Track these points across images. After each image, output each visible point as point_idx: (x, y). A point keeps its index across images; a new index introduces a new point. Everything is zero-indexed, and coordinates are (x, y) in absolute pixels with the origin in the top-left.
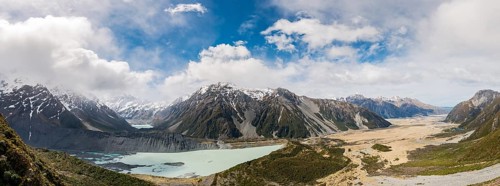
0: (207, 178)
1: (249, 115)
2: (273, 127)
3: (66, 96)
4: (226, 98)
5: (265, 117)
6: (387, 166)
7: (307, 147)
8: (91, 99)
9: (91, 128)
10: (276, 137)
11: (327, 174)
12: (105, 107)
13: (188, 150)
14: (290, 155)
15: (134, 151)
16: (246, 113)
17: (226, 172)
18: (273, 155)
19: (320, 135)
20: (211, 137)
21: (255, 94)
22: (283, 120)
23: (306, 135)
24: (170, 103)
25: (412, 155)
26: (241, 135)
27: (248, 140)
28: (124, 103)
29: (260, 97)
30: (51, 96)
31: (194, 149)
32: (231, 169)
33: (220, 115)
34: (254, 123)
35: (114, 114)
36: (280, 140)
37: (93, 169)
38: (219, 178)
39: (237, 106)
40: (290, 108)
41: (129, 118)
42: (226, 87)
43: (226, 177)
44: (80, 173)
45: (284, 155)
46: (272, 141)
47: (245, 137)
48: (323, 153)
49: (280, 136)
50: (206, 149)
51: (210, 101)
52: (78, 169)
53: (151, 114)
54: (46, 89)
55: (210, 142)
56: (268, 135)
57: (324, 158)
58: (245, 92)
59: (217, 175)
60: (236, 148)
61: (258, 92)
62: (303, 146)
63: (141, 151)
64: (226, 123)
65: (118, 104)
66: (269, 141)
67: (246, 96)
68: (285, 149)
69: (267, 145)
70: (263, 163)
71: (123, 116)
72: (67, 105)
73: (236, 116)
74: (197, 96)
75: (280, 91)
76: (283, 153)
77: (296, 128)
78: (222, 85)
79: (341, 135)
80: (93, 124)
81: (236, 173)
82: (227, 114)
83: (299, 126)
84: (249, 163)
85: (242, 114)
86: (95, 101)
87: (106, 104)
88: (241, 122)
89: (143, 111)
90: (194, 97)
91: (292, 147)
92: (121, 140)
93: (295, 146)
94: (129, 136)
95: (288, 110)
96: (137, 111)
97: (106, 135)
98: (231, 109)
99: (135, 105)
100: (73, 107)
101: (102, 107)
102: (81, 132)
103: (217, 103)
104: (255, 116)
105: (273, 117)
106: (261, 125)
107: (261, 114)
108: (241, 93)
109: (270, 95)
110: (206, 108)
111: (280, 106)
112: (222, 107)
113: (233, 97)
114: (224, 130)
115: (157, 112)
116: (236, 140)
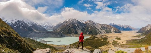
0: (68, 46)
2: (87, 31)
3: (29, 23)
4: (74, 22)
6: (120, 44)
8: (35, 23)
9: (36, 31)
11: (102, 46)
13: (63, 37)
14: (92, 40)
15: (48, 37)
17: (73, 44)
18: (87, 39)
19: (101, 34)
20: (69, 34)
21: (82, 22)
22: (90, 29)
23: (97, 34)
24: (58, 24)
25: (127, 41)
26: (78, 33)
28: (45, 24)
29: (84, 22)
31: (64, 37)
32: (75, 43)
33: (72, 27)
34: (82, 30)
35: (42, 27)
37: (36, 42)
38: (71, 46)
39: (77, 25)
40: (92, 26)
41: (46, 28)
42: (74, 19)
43: (73, 45)
44: (33, 43)
48: (101, 39)
49: (89, 34)
50: (68, 37)
51: (69, 23)
53: (52, 27)
54: (23, 21)
57: (102, 41)
58: (80, 21)
59: (71, 45)
60: (77, 37)
62: (96, 37)
63: (50, 37)
64: (74, 30)
65: (43, 24)
66: (86, 35)
71: (44, 27)
72: (29, 25)
73: (77, 28)
74: (66, 22)
75: (90, 21)
76: (90, 39)
77: (94, 32)
79: (107, 34)
80: (36, 30)
81: (76, 44)
82: (74, 27)
83: (95, 31)
85: (79, 27)
86: (37, 23)
87: (40, 24)
88: (78, 29)
89: (50, 26)
90: (65, 22)
91: (92, 37)
92: (44, 34)
93: (93, 37)
94: (46, 33)
95: (92, 27)
96: (48, 26)
97: (40, 33)
98: (75, 25)
99: (48, 24)
100: (31, 25)
101: (38, 25)
102: (33, 32)
103: (71, 24)
104: (82, 28)
105: (87, 28)
106: (84, 30)
107: (84, 27)
109: (87, 22)
110: (68, 25)
111: (89, 25)
112: (73, 25)
113: (76, 22)
114: (73, 32)
115: (54, 26)
116: (76, 34)
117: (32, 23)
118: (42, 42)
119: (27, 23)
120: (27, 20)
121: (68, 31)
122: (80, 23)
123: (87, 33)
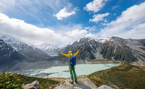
1: (99, 50)
2: (111, 55)
3: (16, 44)
4: (88, 43)
5: (107, 50)
7: (136, 67)
10: (114, 60)
12: (38, 48)
16: (97, 49)
18: (113, 69)
20: (82, 59)
21: (100, 41)
22: (117, 51)
23: (134, 60)
24: (66, 46)
26: (96, 58)
27: (99, 60)
30: (6, 44)
33: (86, 50)
34: (101, 53)
35: (41, 51)
36: (116, 61)
39: (93, 46)
41: (48, 53)
42: (87, 39)
45: (120, 70)
46: (112, 62)
47: (97, 59)
49: (116, 59)
50: (80, 64)
51: (81, 45)
55: (82, 61)
56: (109, 58)
58: (96, 40)
60: (94, 64)
61: (102, 40)
62: (133, 66)
63: (54, 66)
64: (88, 53)
65: (43, 47)
66: (109, 61)
67: (96, 42)
68: (120, 66)
69: (108, 63)
70: (108, 73)
71: (46, 52)
73: (92, 50)
76: (119, 68)
78: (86, 38)
82: (89, 49)
83: (128, 55)
84: (100, 72)
85: (95, 49)
88: (95, 52)
90: (75, 43)
91: (124, 65)
92: (44, 62)
93: (127, 66)
94: (48, 60)
95: (119, 47)
96: (52, 50)
97: (37, 61)
98: (90, 47)
99: (51, 47)
100: (19, 49)
101: (36, 49)
102: (23, 61)
103: (84, 45)
104: (101, 50)
105: (111, 50)
106: (105, 54)
107: (104, 49)
108: (94, 41)
109: (108, 40)
110: (80, 47)
111: (114, 45)
112: (86, 47)
113: (91, 43)
114: (88, 56)
115: (60, 50)
116: (93, 60)
117: (23, 45)
119: (12, 45)
120: (13, 39)
121: (81, 56)
122: (96, 44)
123: (112, 58)
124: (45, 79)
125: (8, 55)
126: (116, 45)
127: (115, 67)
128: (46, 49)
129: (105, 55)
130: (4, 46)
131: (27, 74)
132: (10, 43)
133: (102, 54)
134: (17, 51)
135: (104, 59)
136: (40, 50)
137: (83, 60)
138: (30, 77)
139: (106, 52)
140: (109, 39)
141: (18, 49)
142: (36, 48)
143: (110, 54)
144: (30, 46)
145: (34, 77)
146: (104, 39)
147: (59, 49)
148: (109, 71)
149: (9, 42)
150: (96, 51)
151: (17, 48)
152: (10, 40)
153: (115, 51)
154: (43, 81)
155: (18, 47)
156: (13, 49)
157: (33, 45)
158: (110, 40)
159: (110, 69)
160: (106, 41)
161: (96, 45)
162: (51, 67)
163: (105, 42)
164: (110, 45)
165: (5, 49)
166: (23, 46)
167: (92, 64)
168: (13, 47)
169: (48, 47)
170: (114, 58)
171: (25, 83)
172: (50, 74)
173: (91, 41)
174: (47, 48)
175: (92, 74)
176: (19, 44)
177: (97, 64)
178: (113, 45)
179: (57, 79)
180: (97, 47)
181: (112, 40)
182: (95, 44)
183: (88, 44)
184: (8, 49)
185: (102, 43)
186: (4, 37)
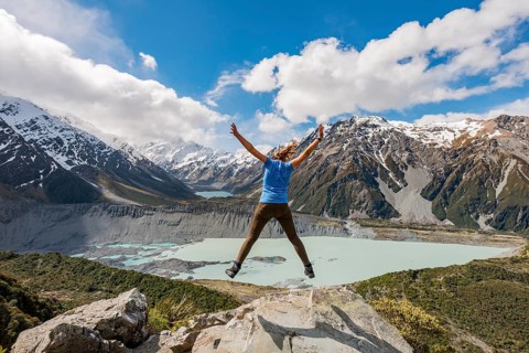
1: (418, 177)
3: (60, 141)
4: (365, 145)
5: (457, 181)
8: (116, 146)
9: (116, 199)
10: (488, 228)
12: (146, 161)
15: (199, 236)
16: (409, 173)
18: (477, 270)
20: (334, 214)
21: (431, 136)
22: (513, 190)
26: (397, 214)
27: (412, 226)
29: (444, 140)
30: (21, 139)
32: (372, 281)
33: (354, 176)
34: (429, 193)
35: (162, 174)
36: (500, 237)
39: (389, 160)
42: (365, 125)
45: (511, 277)
46: (476, 236)
50: (325, 234)
51: (333, 151)
52: (88, 281)
54: (4, 124)
55: (329, 221)
56: (463, 221)
58: (408, 133)
60: (386, 238)
61: (438, 130)
63: (213, 236)
64: (365, 191)
65: (170, 156)
66: (465, 234)
67: (407, 139)
68: (514, 261)
69: (459, 241)
70: (450, 282)
71: (180, 177)
72: (62, 160)
76: (510, 269)
78: (359, 121)
82: (368, 174)
84: (414, 274)
85: (400, 176)
86: (126, 150)
87: (149, 156)
88: (397, 189)
89: (215, 168)
90: (304, 144)
92: (176, 217)
94: (190, 211)
96: (206, 168)
97: (146, 212)
98: (374, 165)
99: (201, 159)
100: (76, 162)
101: (139, 162)
102: (95, 210)
103: (346, 154)
104: (430, 180)
105: (482, 183)
106: (445, 197)
107: (447, 175)
108: (397, 134)
109: (473, 134)
110: (327, 163)
111: (503, 157)
112: (357, 161)
113: (382, 143)
114: (360, 203)
115: (241, 171)
116: (384, 223)
117: (89, 146)
118: (160, 273)
119: (46, 143)
120: (47, 118)
121: (329, 200)
122: (407, 149)
123: (482, 221)
124: (181, 283)
125: (36, 184)
126: (514, 157)
127: (489, 261)
128: (180, 166)
129: (447, 204)
130: (12, 146)
131: (112, 262)
132: (37, 137)
133: (431, 199)
134: (69, 168)
135: (439, 223)
136: (158, 168)
137: (339, 219)
138: (125, 272)
139: (452, 189)
140: (480, 127)
141: (69, 162)
142: (141, 158)
143: (472, 199)
144: (116, 152)
145: (138, 270)
146: (450, 126)
147: (235, 166)
148: (454, 278)
149: (32, 129)
150: (403, 181)
151: (65, 159)
152: (33, 122)
153: (499, 190)
154: (172, 287)
155: (71, 153)
156: (52, 159)
157: (127, 148)
158: (485, 131)
159: (460, 267)
160: (462, 138)
161: (406, 154)
162: (201, 241)
163: (457, 141)
164: (481, 156)
165: (18, 158)
166: (88, 151)
167: (376, 238)
168: (50, 154)
169: (191, 155)
170: (488, 222)
171: (106, 291)
172: (198, 265)
173: (385, 134)
174: (185, 161)
175: (372, 280)
176: (72, 141)
177: (403, 239)
178: (495, 158)
179: (228, 286)
180: (410, 167)
181: (497, 133)
182: (401, 152)
183: (368, 150)
184: (33, 159)
185: (440, 149)
186: (9, 109)
